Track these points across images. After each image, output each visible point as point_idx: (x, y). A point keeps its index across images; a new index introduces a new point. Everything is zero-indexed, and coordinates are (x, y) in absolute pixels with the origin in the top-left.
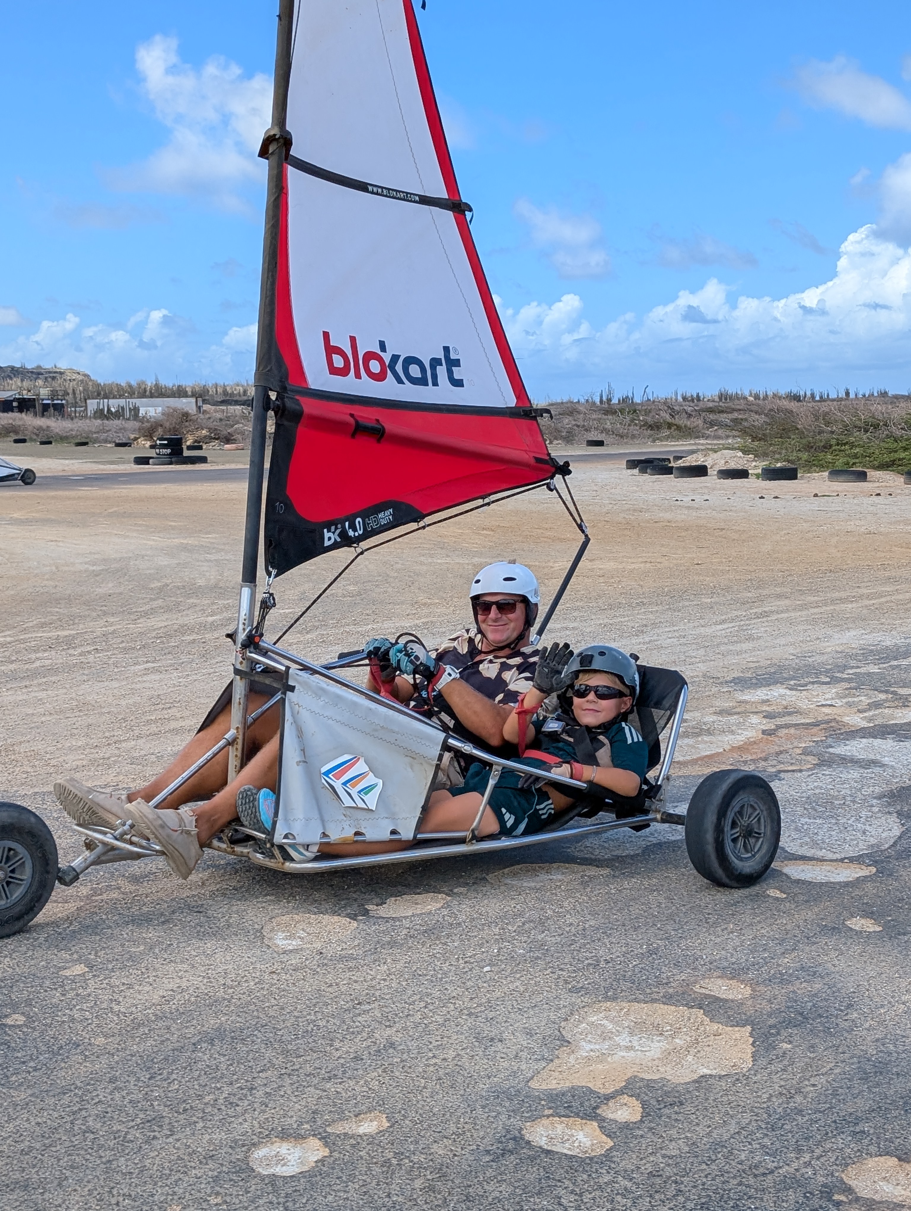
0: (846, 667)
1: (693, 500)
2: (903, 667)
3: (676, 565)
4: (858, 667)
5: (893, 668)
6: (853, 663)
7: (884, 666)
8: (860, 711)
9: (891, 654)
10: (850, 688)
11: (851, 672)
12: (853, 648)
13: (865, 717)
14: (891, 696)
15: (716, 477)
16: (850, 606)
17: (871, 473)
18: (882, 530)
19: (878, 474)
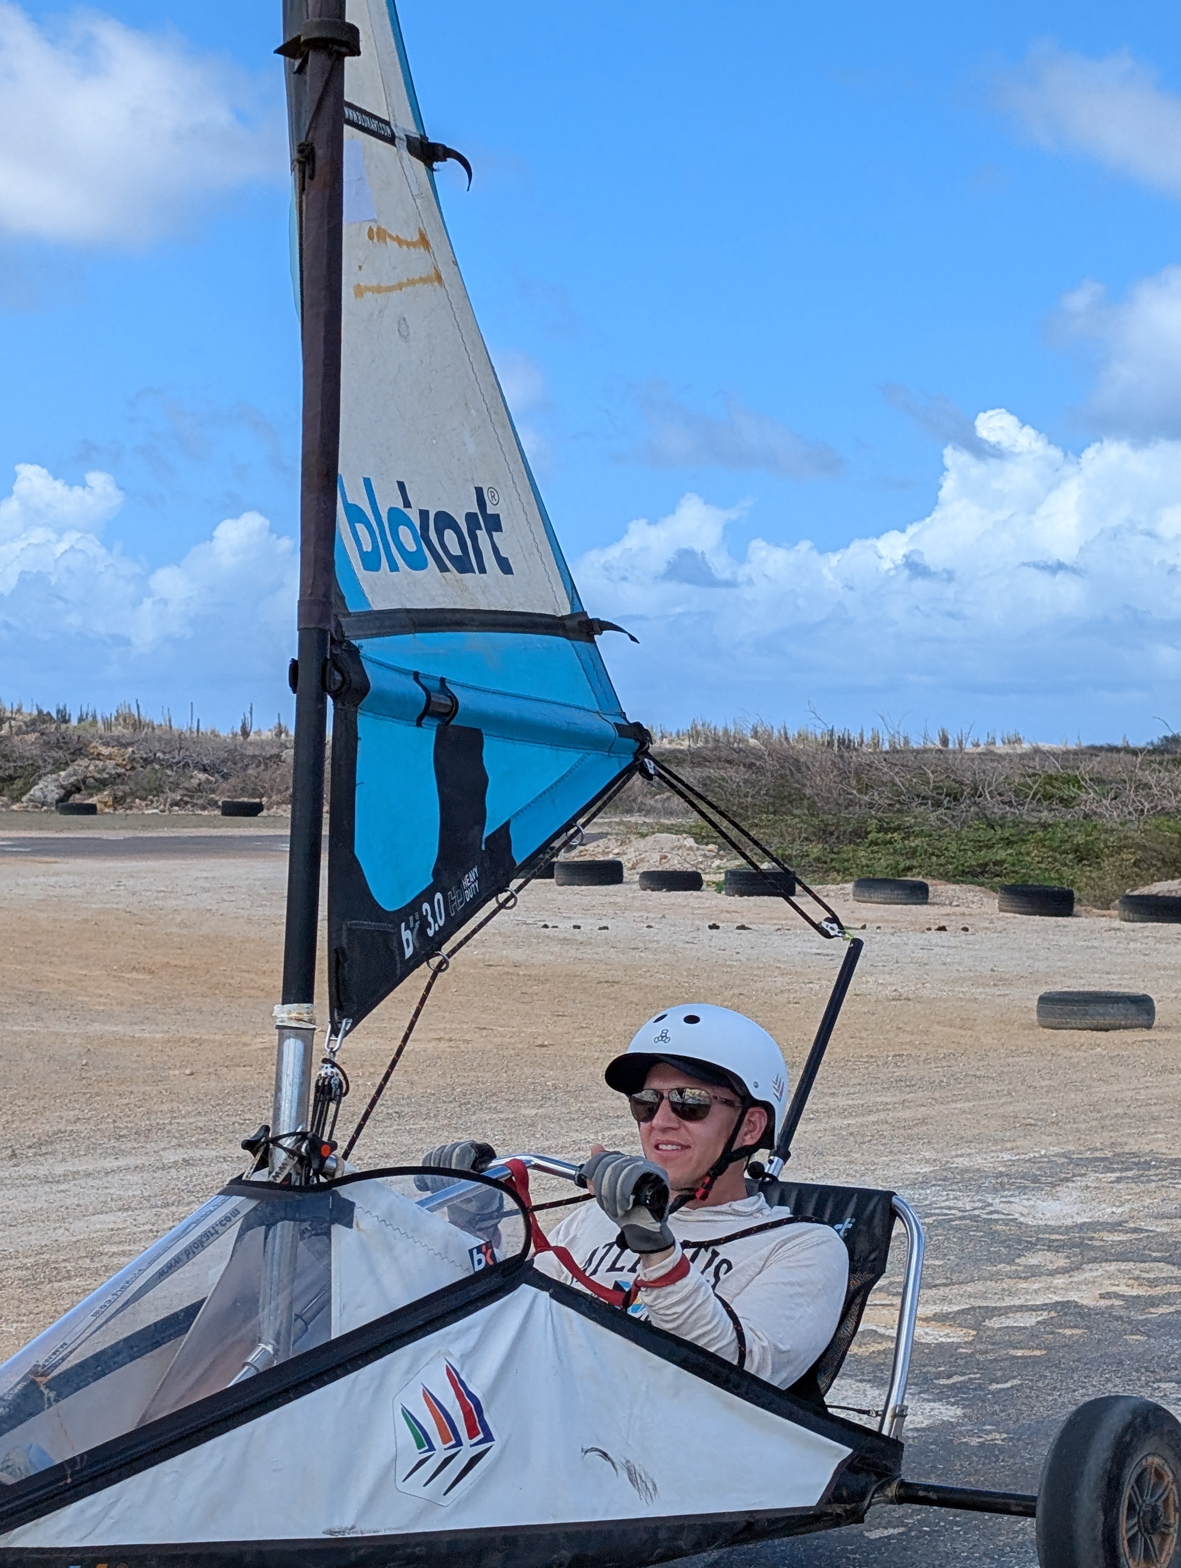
1: (579, 927)
3: (499, 1046)
15: (636, 886)
17: (938, 888)
18: (925, 993)
19: (951, 889)
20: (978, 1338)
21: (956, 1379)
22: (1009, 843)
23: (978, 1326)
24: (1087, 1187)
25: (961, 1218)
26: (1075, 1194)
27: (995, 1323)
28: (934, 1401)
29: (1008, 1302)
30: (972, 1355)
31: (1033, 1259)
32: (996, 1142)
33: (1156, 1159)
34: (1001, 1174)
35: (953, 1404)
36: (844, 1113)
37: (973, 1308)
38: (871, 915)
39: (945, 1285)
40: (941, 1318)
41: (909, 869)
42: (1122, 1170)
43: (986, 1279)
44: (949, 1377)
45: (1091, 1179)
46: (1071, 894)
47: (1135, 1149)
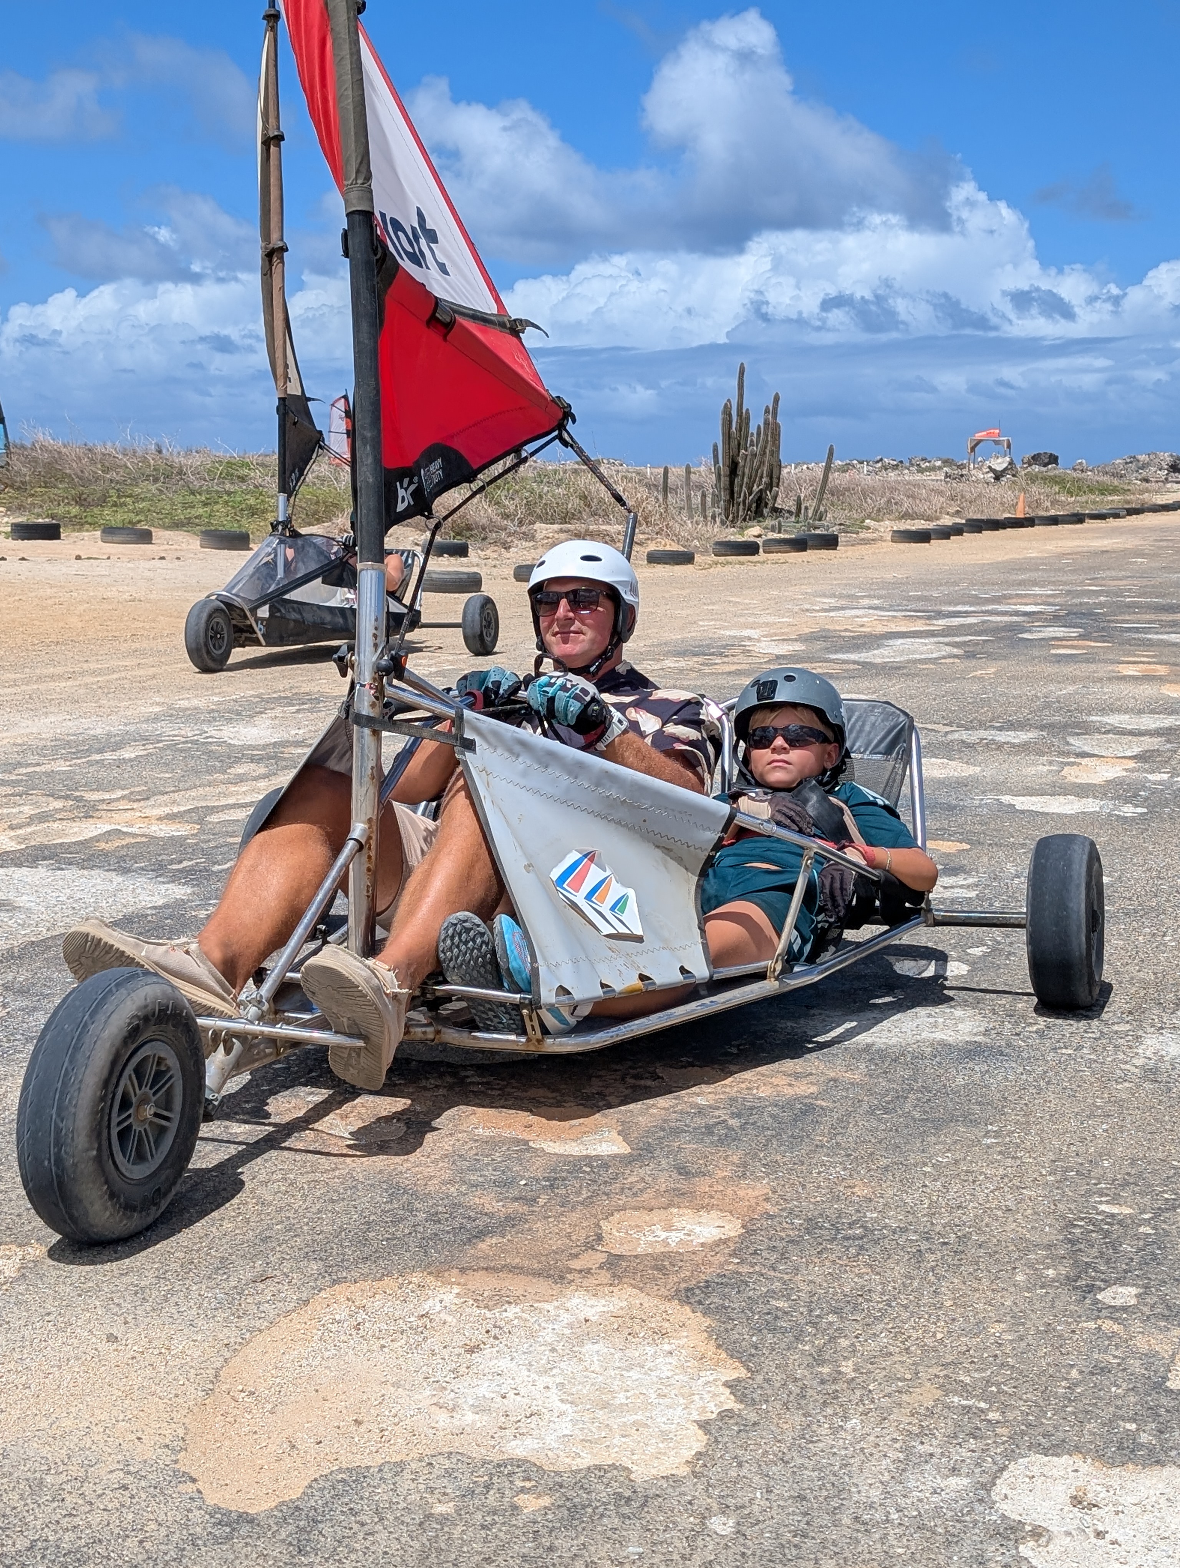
0: (19, 764)
2: (106, 762)
4: (38, 765)
5: (90, 764)
6: (32, 759)
7: (79, 761)
8: (11, 828)
9: (97, 746)
10: (12, 795)
11: (23, 771)
12: (41, 739)
13: (18, 836)
14: (71, 803)
16: (63, 684)
17: (158, 534)
18: (153, 596)
19: (168, 533)
20: (202, 831)
21: (185, 864)
22: (205, 504)
23: (201, 821)
24: (276, 717)
25: (183, 743)
26: (268, 722)
27: (214, 818)
28: (168, 883)
29: (223, 802)
30: (196, 844)
31: (240, 769)
32: (207, 689)
33: (323, 696)
34: (213, 711)
35: (184, 884)
36: (94, 673)
37: (197, 808)
38: (113, 551)
39: (173, 792)
40: (171, 817)
41: (139, 521)
42: (299, 704)
43: (205, 786)
44: (180, 862)
45: (278, 711)
46: (248, 535)
47: (307, 690)
